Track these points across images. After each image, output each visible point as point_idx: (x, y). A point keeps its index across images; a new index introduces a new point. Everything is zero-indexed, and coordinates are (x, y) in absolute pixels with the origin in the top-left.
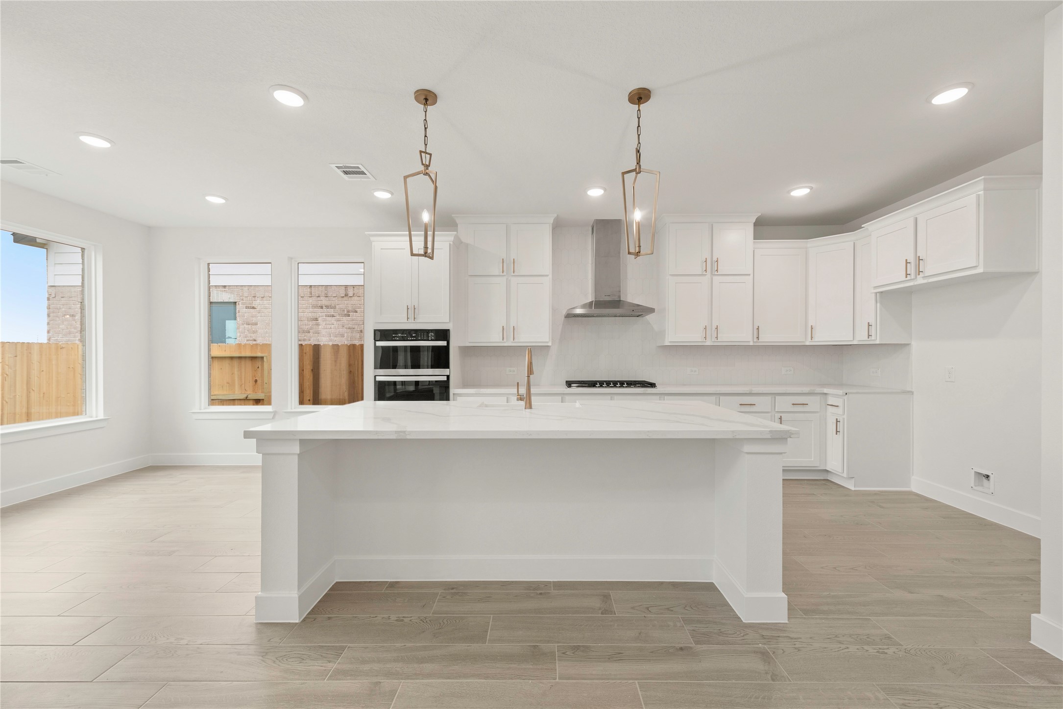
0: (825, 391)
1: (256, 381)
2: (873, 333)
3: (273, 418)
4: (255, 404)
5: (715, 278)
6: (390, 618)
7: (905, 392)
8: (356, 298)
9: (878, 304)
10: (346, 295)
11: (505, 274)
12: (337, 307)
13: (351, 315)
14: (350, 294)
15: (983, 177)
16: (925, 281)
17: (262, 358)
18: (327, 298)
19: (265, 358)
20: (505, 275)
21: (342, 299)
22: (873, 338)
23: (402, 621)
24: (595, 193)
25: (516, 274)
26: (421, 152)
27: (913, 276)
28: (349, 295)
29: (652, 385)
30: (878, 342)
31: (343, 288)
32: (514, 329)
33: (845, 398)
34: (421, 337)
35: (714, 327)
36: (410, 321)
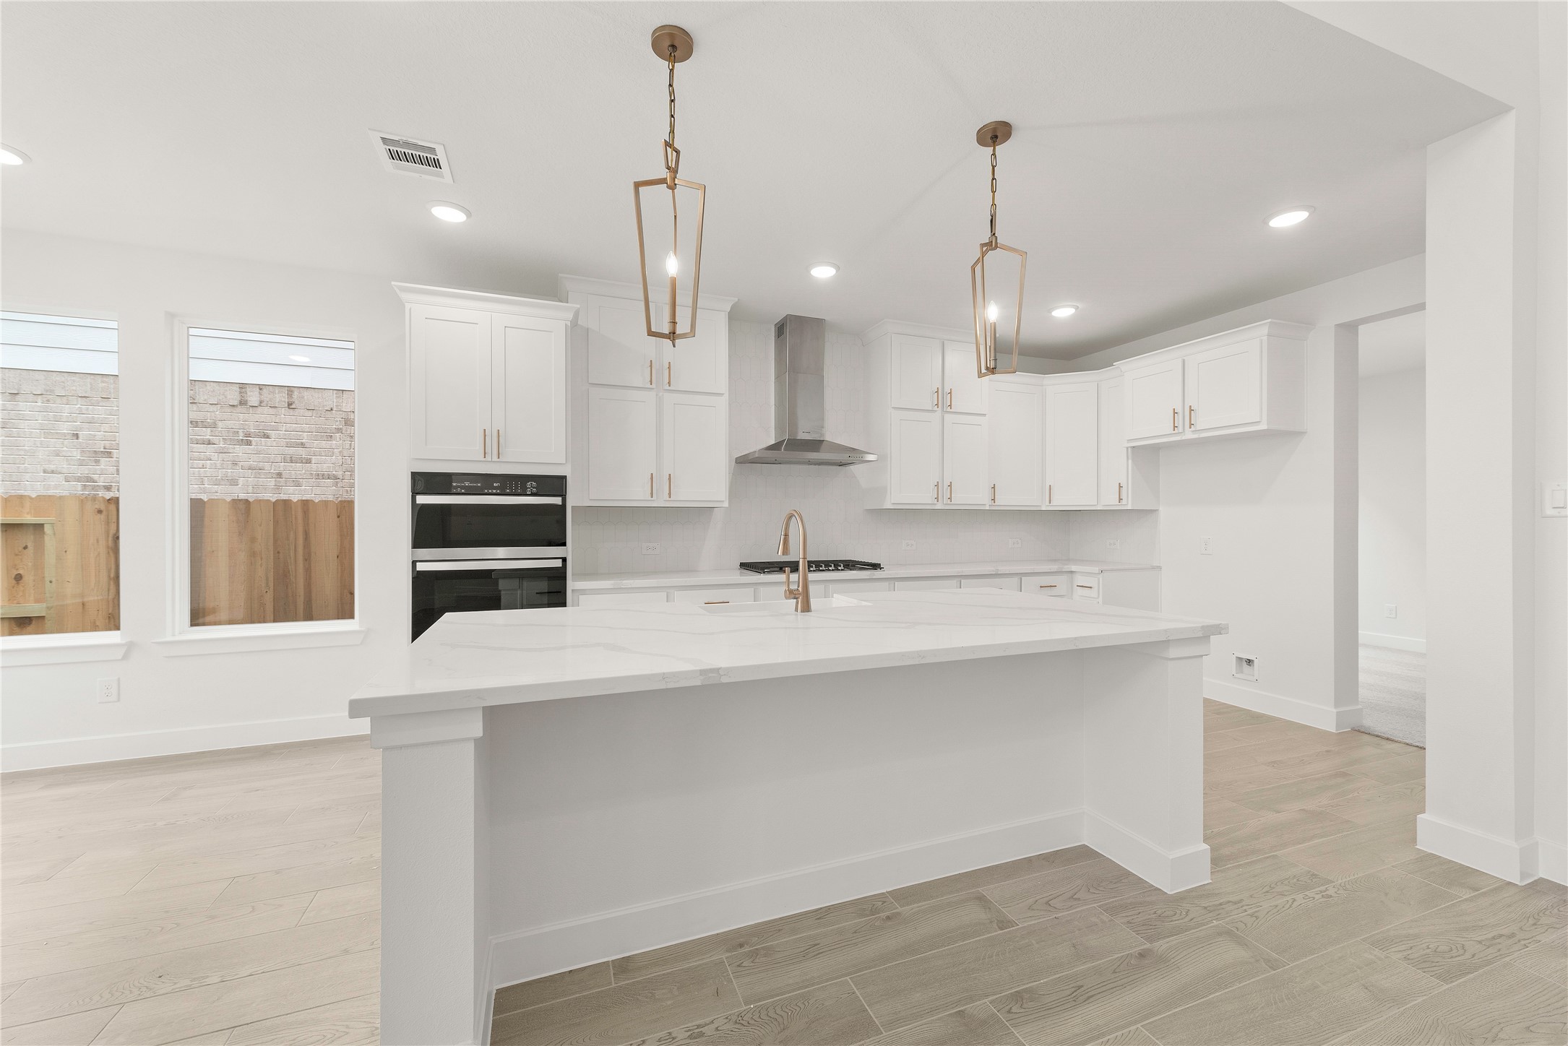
0: (1074, 568)
1: (19, 578)
2: (1124, 496)
3: (126, 657)
4: (16, 629)
5: (946, 416)
6: (673, 1035)
7: (1153, 568)
8: (266, 410)
9: (1130, 461)
10: (243, 403)
11: (654, 386)
12: (220, 424)
13: (254, 443)
14: (253, 398)
15: (1270, 320)
16: (1195, 436)
17: (39, 527)
18: (195, 407)
19: (47, 529)
20: (653, 389)
21: (232, 409)
22: (1124, 502)
23: (702, 1034)
24: (823, 273)
25: (672, 388)
27: (1181, 430)
28: (250, 404)
29: (876, 566)
30: (1129, 507)
31: (236, 388)
32: (670, 479)
33: (1100, 576)
34: (511, 489)
35: (947, 483)
36: (489, 458)
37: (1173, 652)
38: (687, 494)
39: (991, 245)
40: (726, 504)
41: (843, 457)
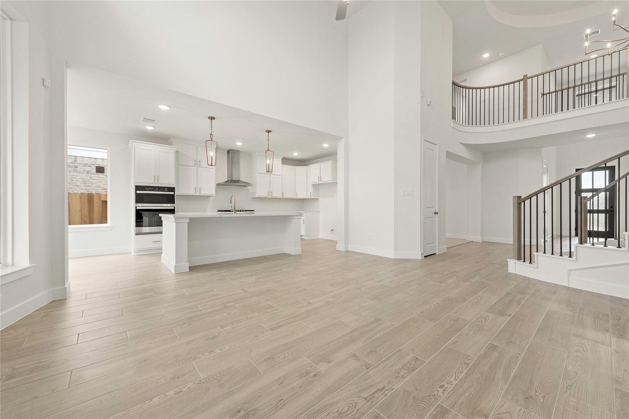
2: (311, 195)
5: (271, 175)
7: (318, 212)
9: (312, 188)
15: (332, 160)
16: (322, 183)
20: (196, 166)
22: (311, 197)
25: (201, 166)
26: (211, 134)
27: (319, 181)
29: (254, 211)
30: (312, 198)
32: (200, 189)
33: (306, 213)
34: (161, 190)
35: (271, 191)
36: (155, 183)
37: (295, 217)
38: (204, 193)
39: (268, 150)
40: (215, 195)
41: (245, 185)
